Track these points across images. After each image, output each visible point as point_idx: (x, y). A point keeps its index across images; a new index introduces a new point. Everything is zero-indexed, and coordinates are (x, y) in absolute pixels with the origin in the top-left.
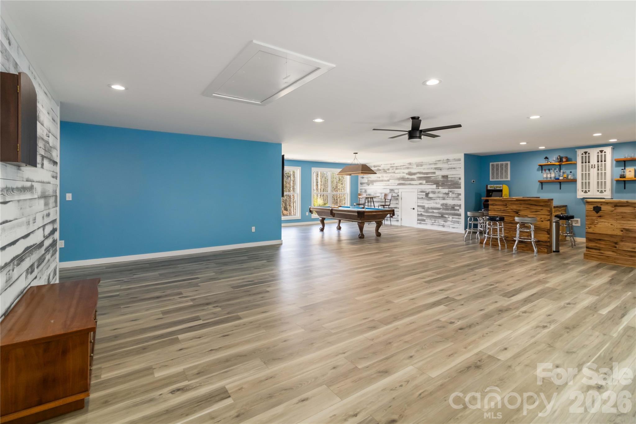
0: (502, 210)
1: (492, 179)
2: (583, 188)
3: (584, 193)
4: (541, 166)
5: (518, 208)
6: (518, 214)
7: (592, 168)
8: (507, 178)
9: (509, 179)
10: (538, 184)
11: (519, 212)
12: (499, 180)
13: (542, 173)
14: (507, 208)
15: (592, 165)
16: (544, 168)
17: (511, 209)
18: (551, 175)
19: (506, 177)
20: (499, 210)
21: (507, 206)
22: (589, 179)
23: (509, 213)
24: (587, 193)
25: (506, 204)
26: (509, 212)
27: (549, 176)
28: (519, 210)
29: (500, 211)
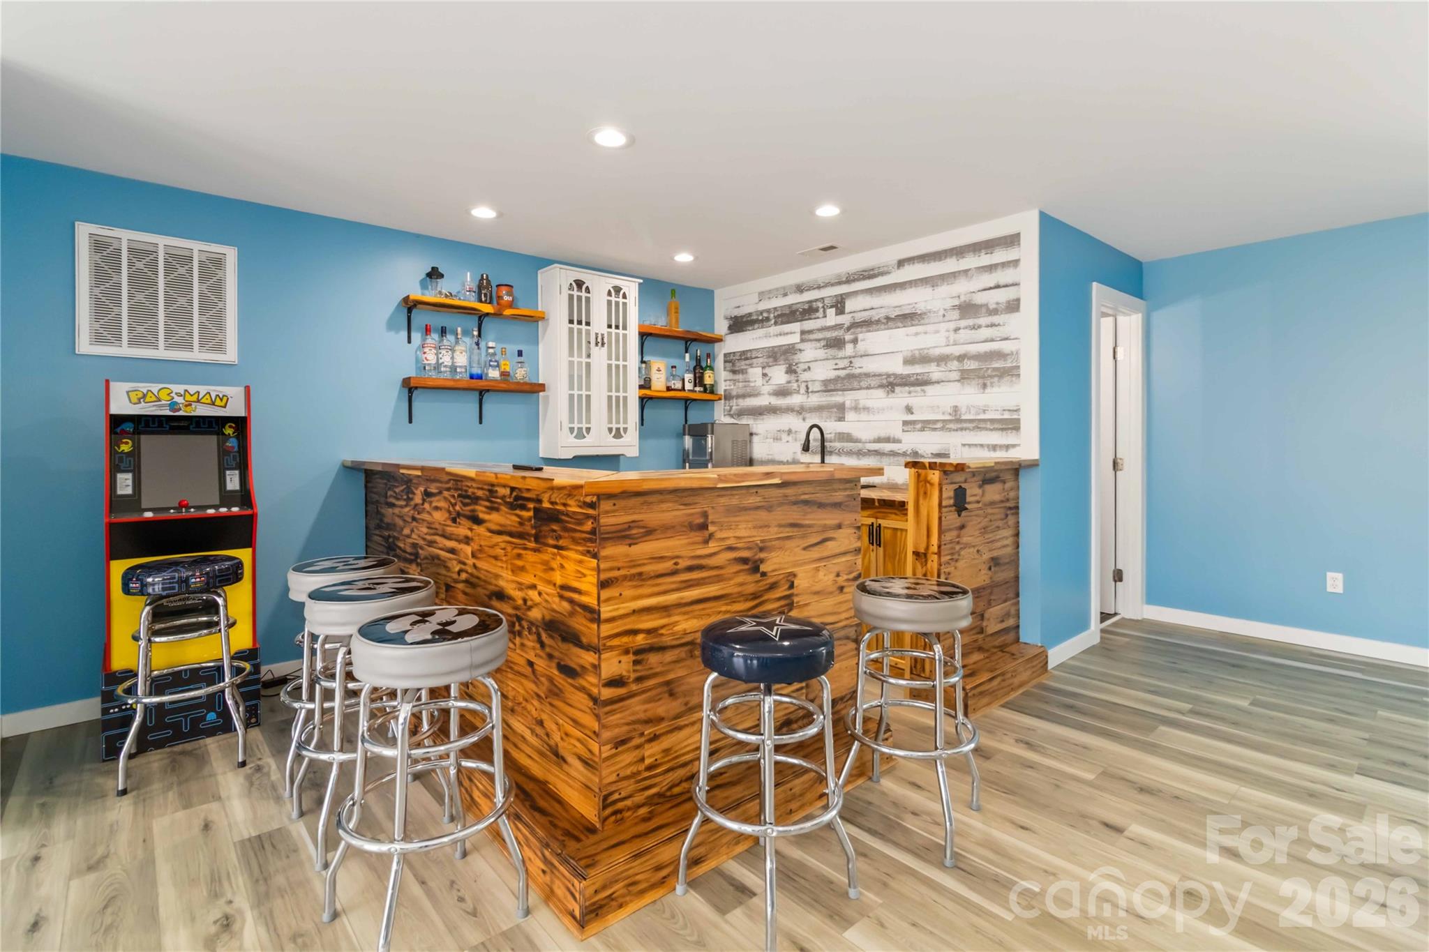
0: (683, 564)
1: (98, 339)
2: (571, 421)
3: (575, 437)
4: (410, 306)
5: (758, 536)
6: (759, 575)
7: (597, 344)
8: (220, 347)
9: (231, 354)
10: (394, 394)
11: (762, 561)
12: (161, 352)
13: (409, 341)
14: (713, 546)
15: (597, 334)
16: (420, 318)
17: (730, 549)
18: (452, 358)
19: (213, 340)
20: (668, 565)
21: (711, 528)
22: (588, 389)
23: (719, 579)
24: (584, 437)
25: (705, 515)
26: (717, 568)
27: (446, 359)
28: (761, 549)
29: (674, 573)
